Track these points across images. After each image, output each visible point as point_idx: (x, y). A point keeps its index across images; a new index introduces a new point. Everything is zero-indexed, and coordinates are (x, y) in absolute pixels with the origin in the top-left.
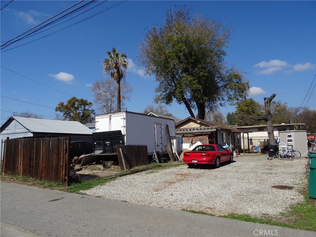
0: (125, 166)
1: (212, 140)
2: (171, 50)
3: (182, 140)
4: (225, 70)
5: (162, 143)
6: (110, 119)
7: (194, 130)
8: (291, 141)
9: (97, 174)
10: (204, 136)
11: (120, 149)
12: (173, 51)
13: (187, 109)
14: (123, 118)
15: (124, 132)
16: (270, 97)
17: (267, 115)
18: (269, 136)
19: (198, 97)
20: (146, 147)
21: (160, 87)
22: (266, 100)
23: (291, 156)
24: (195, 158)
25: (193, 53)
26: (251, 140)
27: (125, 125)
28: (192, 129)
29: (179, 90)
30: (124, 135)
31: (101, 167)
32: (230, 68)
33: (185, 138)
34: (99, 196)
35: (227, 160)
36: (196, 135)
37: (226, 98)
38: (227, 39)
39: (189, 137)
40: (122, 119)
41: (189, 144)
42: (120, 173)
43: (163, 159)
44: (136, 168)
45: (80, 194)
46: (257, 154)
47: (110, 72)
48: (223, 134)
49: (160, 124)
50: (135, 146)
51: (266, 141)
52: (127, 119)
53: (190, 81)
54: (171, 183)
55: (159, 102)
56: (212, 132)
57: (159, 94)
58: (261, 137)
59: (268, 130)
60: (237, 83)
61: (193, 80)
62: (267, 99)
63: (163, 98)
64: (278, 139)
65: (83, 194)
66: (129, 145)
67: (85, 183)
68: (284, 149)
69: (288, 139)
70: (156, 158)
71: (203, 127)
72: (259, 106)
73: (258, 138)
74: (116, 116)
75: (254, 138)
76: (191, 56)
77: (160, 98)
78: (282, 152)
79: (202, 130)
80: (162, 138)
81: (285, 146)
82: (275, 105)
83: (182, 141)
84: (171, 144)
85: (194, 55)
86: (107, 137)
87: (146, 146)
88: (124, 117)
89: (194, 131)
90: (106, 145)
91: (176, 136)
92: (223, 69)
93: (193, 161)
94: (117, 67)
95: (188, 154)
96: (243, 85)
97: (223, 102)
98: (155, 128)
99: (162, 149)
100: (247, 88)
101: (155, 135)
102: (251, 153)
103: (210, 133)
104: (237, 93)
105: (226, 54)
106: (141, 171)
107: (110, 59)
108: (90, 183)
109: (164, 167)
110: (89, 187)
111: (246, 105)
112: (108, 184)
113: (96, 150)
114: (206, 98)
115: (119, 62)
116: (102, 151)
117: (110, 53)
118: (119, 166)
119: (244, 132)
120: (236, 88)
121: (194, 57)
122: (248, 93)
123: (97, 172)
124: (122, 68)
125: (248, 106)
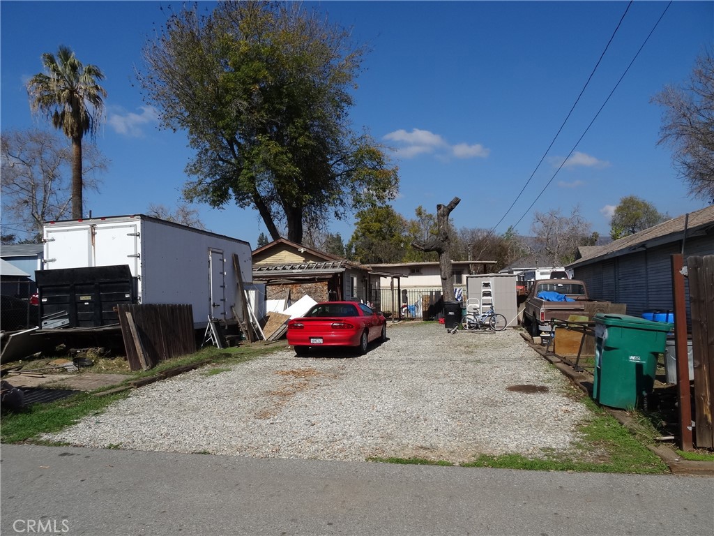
0: (142, 360)
1: (335, 292)
2: (231, 76)
3: (266, 291)
4: (349, 137)
5: (224, 300)
6: (93, 234)
7: (293, 269)
8: (488, 294)
9: (62, 383)
10: (319, 283)
11: (129, 315)
12: (235, 78)
13: (262, 219)
14: (133, 232)
15: (136, 269)
16: (450, 205)
17: (443, 241)
18: (444, 285)
19: (291, 193)
20: (189, 308)
21: (200, 161)
22: (442, 209)
23: (488, 326)
24: (319, 332)
25: (286, 89)
26: (405, 292)
27: (139, 251)
28: (287, 267)
29: (247, 174)
30: (136, 279)
31: (69, 364)
32: (359, 135)
33: (274, 287)
34: (115, 444)
35: (377, 337)
36: (299, 281)
37: (349, 200)
38: (356, 70)
39: (284, 284)
40: (131, 235)
41: (283, 302)
42: (136, 379)
43: (228, 339)
44: (168, 363)
45: (47, 443)
46: (413, 322)
47: (53, 109)
48: (352, 279)
49: (221, 252)
50: (163, 307)
51: (434, 294)
52: (145, 236)
53: (276, 155)
54: (284, 395)
55: (196, 200)
56: (335, 275)
57: (195, 178)
58: (415, 287)
59: (443, 273)
60: (373, 168)
61: (282, 153)
62: (442, 207)
63: (206, 191)
64: (457, 290)
65: (58, 444)
66: (151, 305)
67: (47, 410)
68: (476, 311)
69: (483, 290)
70: (212, 335)
71: (311, 261)
72: (403, 223)
73: (418, 289)
74: (113, 227)
75: (411, 289)
76: (280, 95)
77: (199, 188)
78: (472, 317)
79: (312, 270)
80: (224, 287)
81: (478, 306)
82: (432, 222)
83: (266, 293)
84: (245, 302)
85: (288, 95)
86: (82, 282)
87: (191, 306)
88: (136, 230)
89: (294, 271)
90: (79, 305)
91: (254, 282)
92: (345, 136)
93: (313, 341)
94: (74, 101)
95: (299, 325)
96: (386, 174)
97: (341, 209)
98: (209, 262)
99: (224, 313)
100: (394, 182)
101: (209, 278)
102: (404, 319)
103: (331, 276)
104: (371, 192)
105: (352, 102)
106: (188, 369)
107: (53, 76)
108: (61, 410)
109: (240, 358)
110: (63, 422)
111: (377, 218)
112: (112, 409)
113: (46, 318)
114: (307, 197)
115: (81, 88)
116: (67, 321)
117: (52, 60)
118: (126, 359)
119: (395, 275)
120: (370, 179)
121: (287, 100)
122: (394, 194)
123: (62, 380)
124: (87, 105)
125: (380, 221)
